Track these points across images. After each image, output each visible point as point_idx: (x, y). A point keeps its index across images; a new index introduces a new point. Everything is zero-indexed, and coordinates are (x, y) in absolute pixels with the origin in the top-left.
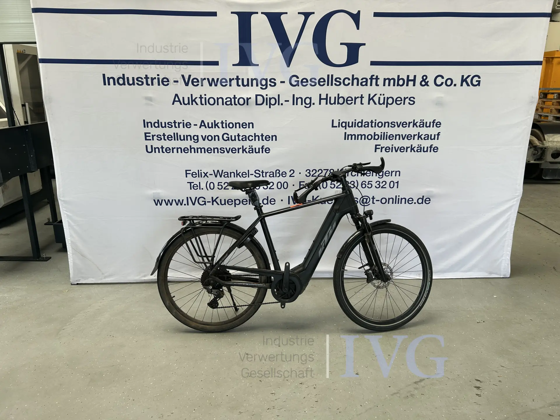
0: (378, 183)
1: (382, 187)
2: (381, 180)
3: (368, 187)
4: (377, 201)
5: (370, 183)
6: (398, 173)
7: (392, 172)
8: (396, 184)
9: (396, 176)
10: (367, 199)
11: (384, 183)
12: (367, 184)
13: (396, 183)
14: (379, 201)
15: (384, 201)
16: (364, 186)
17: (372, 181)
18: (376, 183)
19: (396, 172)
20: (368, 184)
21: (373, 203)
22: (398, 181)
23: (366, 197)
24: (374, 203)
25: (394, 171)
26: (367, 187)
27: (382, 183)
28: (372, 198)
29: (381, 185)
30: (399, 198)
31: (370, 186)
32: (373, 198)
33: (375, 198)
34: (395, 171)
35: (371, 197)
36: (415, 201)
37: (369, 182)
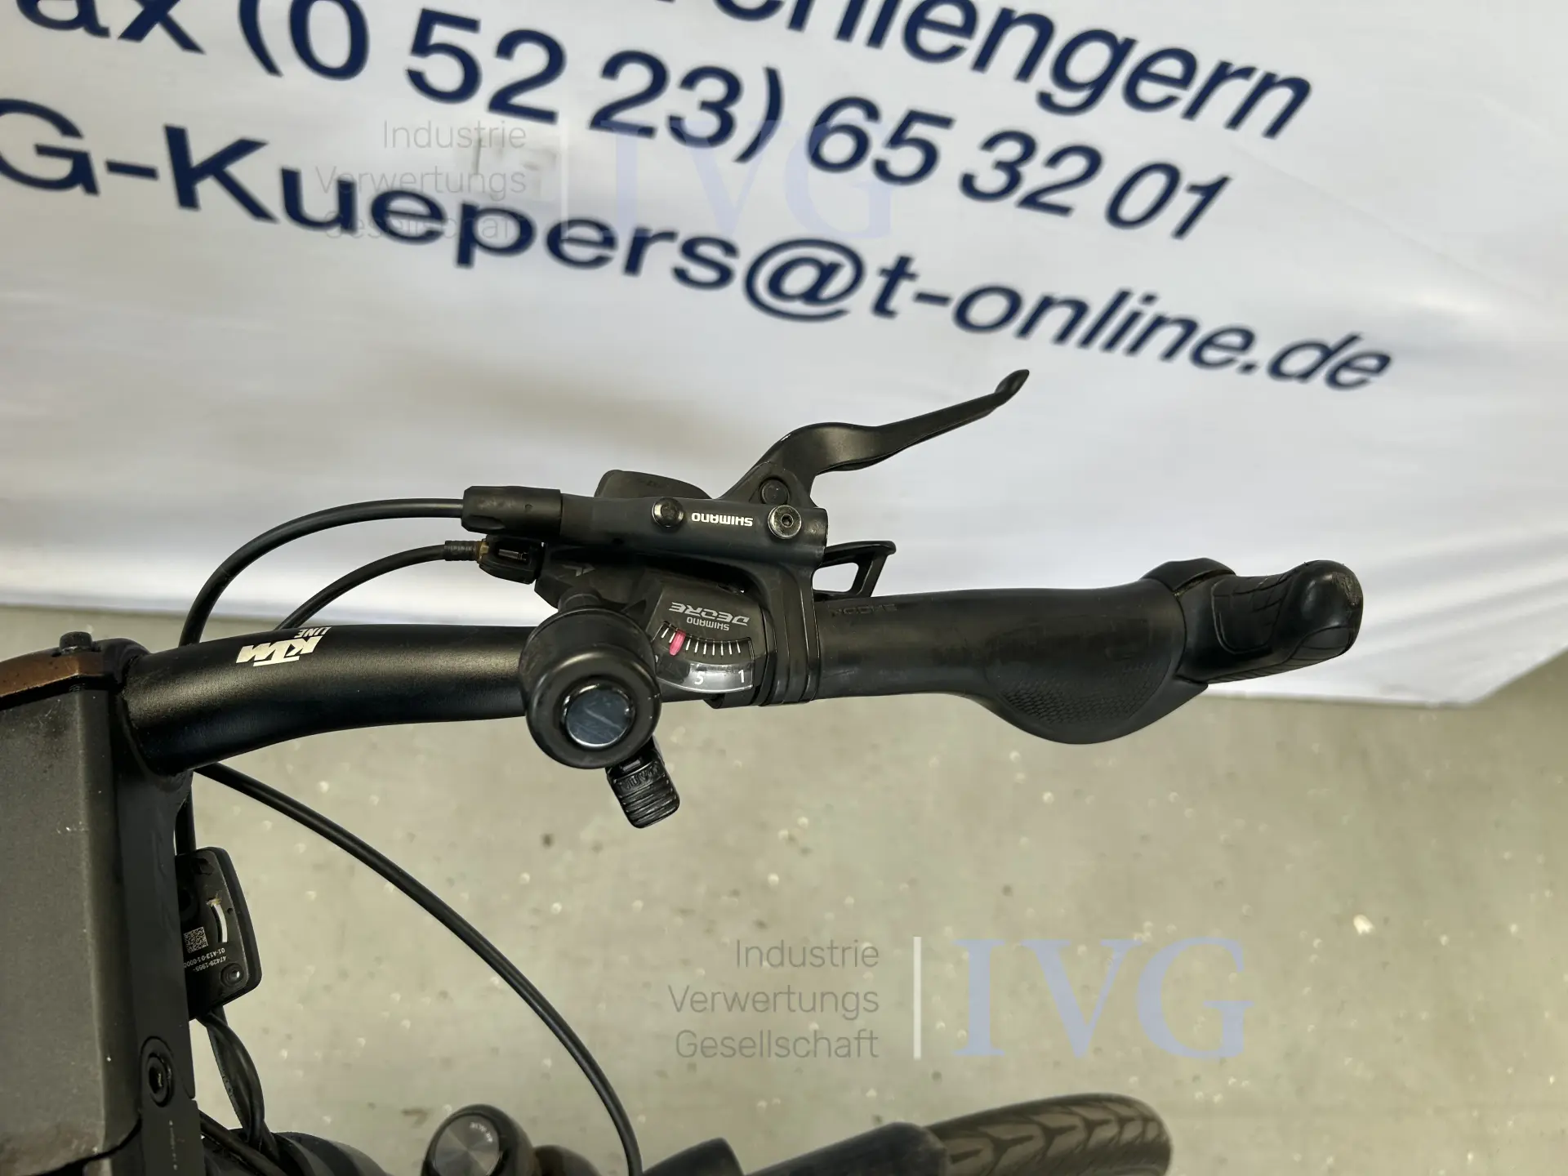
0: (1010, 150)
1: (1032, 201)
2: (1051, 132)
3: (881, 169)
4: (922, 297)
5: (918, 130)
6: (1281, 96)
7: (1222, 73)
8: (1184, 201)
9: (1236, 121)
10: (827, 272)
11: (1075, 165)
12: (878, 133)
13: (1194, 188)
14: (942, 300)
15: (987, 309)
16: (838, 147)
17: (944, 122)
18: (991, 143)
19: (1269, 82)
20: (897, 139)
21: (881, 307)
22: (1222, 182)
23: (827, 256)
24: (890, 314)
25: (1246, 72)
26: (866, 167)
27: (1054, 160)
28: (884, 272)
29: (1034, 175)
30: (1134, 317)
31: (906, 160)
32: (899, 271)
33: (912, 277)
34: (1256, 78)
35: (877, 259)
36: (1263, 353)
37: (913, 117)
